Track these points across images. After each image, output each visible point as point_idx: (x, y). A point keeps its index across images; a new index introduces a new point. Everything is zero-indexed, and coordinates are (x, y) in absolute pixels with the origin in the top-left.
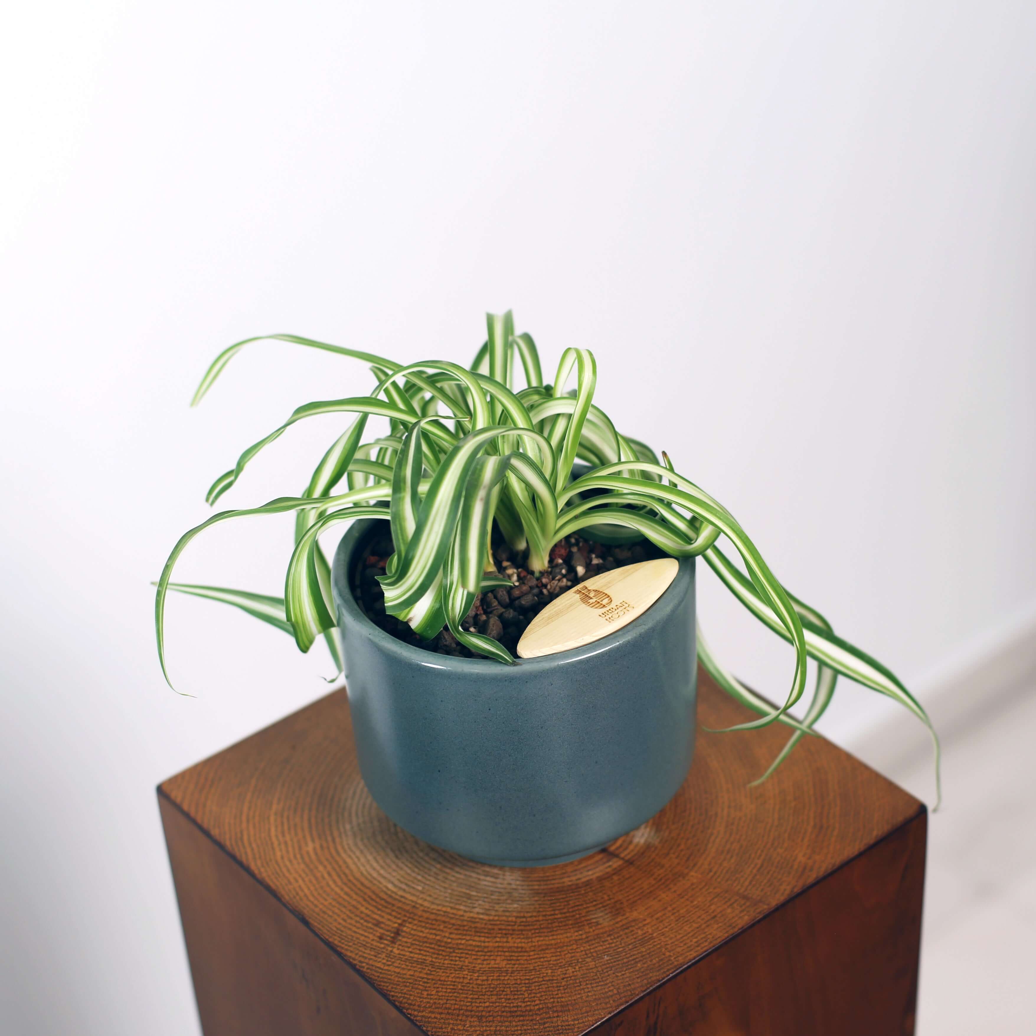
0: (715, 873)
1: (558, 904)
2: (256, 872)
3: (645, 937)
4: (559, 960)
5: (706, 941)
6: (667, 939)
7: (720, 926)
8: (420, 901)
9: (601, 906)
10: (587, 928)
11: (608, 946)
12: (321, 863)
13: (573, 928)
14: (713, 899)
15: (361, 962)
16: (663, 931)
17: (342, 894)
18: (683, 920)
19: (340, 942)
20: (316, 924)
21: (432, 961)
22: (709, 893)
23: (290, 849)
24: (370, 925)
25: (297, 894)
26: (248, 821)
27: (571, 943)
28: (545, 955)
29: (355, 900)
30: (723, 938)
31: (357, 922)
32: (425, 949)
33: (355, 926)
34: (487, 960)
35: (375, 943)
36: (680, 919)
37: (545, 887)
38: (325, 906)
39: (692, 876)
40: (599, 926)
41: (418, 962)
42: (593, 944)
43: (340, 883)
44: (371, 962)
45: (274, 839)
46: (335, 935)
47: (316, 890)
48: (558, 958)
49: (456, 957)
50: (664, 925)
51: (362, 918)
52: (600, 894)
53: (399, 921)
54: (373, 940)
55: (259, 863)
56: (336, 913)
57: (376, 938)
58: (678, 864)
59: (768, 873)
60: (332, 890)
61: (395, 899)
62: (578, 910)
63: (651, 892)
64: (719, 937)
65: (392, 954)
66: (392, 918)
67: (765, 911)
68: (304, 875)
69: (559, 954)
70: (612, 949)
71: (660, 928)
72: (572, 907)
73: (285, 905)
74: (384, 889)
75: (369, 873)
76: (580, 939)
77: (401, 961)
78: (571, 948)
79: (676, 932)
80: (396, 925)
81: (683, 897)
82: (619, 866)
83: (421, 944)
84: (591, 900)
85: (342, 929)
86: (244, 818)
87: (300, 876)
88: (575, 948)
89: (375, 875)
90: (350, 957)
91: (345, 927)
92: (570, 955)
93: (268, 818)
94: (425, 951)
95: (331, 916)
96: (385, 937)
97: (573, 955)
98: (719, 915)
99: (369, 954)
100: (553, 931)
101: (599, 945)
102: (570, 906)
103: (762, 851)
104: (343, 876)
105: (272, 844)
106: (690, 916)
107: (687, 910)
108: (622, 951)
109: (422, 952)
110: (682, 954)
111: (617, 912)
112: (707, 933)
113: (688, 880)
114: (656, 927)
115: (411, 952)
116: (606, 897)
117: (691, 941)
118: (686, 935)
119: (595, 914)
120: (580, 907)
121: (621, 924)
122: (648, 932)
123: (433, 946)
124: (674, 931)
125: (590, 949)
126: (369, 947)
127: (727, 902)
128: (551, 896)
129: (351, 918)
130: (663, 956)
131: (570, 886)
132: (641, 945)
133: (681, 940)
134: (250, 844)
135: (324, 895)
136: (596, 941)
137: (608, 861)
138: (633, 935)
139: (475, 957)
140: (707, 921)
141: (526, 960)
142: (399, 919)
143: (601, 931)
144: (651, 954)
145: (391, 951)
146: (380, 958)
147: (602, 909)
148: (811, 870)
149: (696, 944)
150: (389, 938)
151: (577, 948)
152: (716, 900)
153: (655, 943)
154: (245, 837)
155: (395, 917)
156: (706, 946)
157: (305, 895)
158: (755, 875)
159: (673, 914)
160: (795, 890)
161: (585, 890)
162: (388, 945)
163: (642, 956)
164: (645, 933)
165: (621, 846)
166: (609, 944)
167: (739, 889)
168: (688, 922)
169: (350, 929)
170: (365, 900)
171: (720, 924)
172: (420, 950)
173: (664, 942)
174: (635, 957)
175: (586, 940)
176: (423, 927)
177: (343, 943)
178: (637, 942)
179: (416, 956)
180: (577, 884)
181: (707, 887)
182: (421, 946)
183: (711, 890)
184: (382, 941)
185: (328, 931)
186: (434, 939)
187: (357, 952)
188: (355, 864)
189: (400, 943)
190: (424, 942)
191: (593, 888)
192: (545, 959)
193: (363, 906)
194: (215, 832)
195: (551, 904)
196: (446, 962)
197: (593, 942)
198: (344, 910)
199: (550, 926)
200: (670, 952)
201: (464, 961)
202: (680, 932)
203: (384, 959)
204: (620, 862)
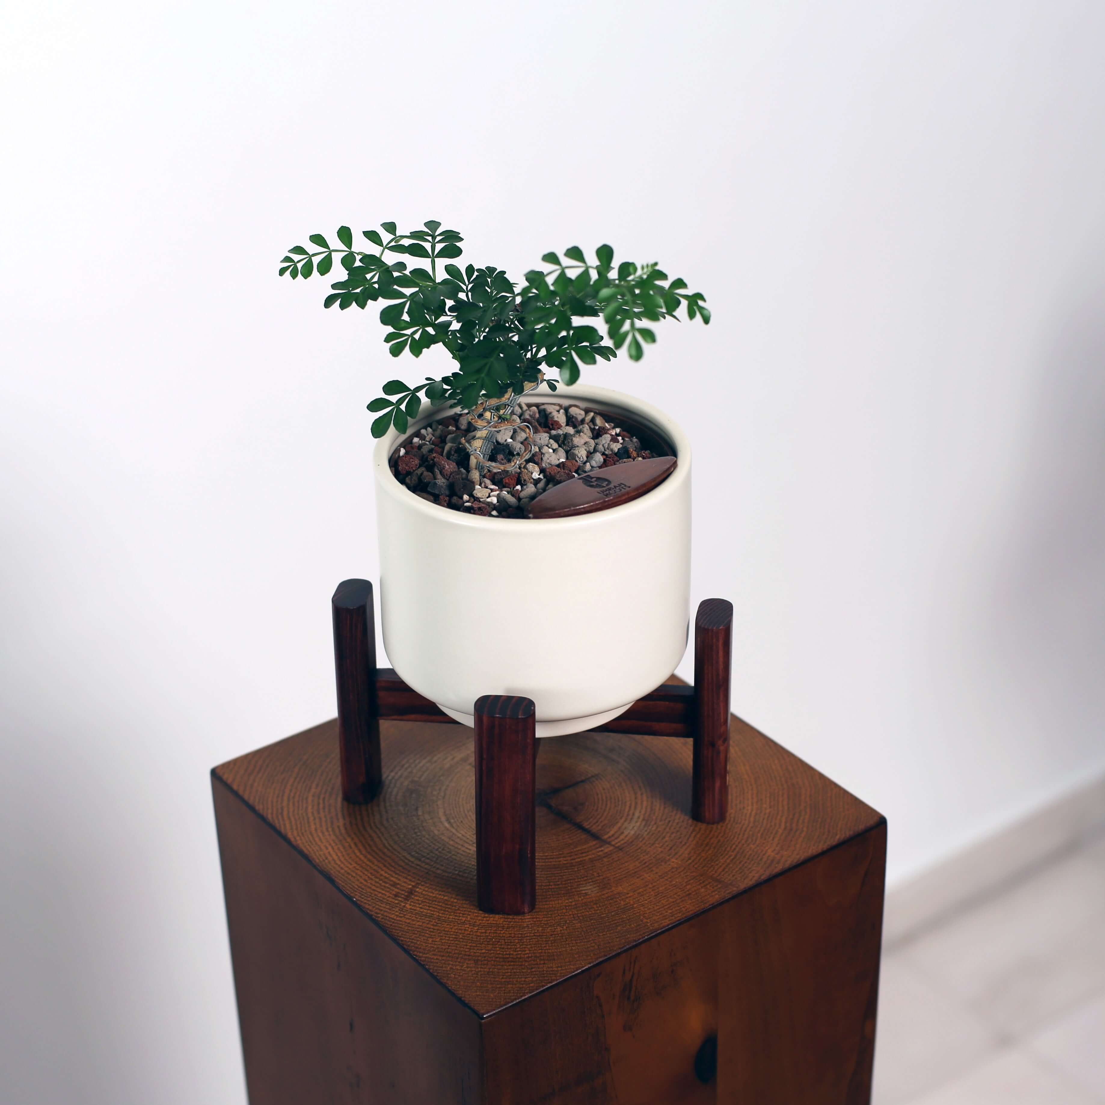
0: (693, 861)
1: (554, 878)
2: (292, 840)
3: (627, 907)
4: (550, 920)
5: (679, 913)
6: (646, 909)
7: (694, 902)
8: (434, 870)
9: (590, 881)
10: (576, 898)
11: (593, 912)
12: (349, 836)
13: (564, 896)
14: (690, 880)
15: (376, 913)
16: (643, 903)
17: (365, 860)
18: (661, 895)
19: (360, 897)
20: (340, 882)
21: (439, 916)
22: (686, 876)
23: (324, 824)
24: (387, 885)
25: (327, 858)
26: (289, 800)
27: (562, 908)
28: (537, 916)
29: (376, 865)
30: (695, 911)
31: (376, 882)
32: (434, 906)
33: (375, 885)
34: (487, 917)
35: (391, 900)
36: (658, 894)
37: (544, 864)
38: (350, 869)
39: (673, 862)
40: (588, 897)
41: (427, 915)
42: (580, 910)
43: (364, 852)
44: (385, 914)
45: (310, 815)
46: (356, 891)
47: (343, 856)
48: (549, 919)
49: (460, 913)
50: (644, 898)
51: (381, 880)
52: (591, 872)
53: (413, 884)
54: (389, 897)
55: (295, 833)
56: (359, 875)
57: (391, 896)
58: (662, 852)
59: (740, 863)
60: (357, 856)
61: (411, 866)
62: (571, 883)
63: (635, 872)
64: (692, 910)
65: (405, 908)
66: (407, 881)
67: (735, 892)
68: (333, 845)
69: (550, 916)
70: (597, 915)
71: (641, 901)
72: (565, 881)
73: (315, 866)
74: (403, 858)
75: (390, 845)
76: (569, 906)
77: (412, 914)
78: (561, 912)
79: (654, 904)
80: (410, 887)
81: (663, 878)
82: (610, 851)
83: (430, 902)
84: (583, 876)
85: (363, 887)
86: (285, 798)
87: (330, 844)
88: (564, 912)
89: (396, 847)
90: (368, 909)
91: (365, 886)
92: (559, 917)
93: (307, 798)
94: (434, 908)
95: (354, 877)
96: (400, 895)
97: (562, 917)
98: (693, 894)
99: (385, 908)
100: (547, 898)
101: (586, 910)
102: (563, 880)
103: (737, 846)
104: (367, 846)
105: (308, 819)
106: (667, 893)
107: (666, 888)
108: (605, 916)
109: (431, 908)
110: (657, 922)
111: (604, 886)
112: (681, 907)
113: (669, 865)
114: (636, 899)
115: (421, 908)
116: (595, 874)
117: (667, 912)
118: (663, 907)
119: (585, 886)
120: (572, 881)
121: (606, 895)
122: (629, 903)
123: (440, 904)
124: (652, 903)
125: (578, 913)
126: (385, 902)
127: (701, 883)
128: (547, 871)
129: (372, 879)
130: (641, 922)
131: (565, 864)
132: (623, 913)
133: (658, 911)
134: (289, 818)
135: (350, 861)
136: (584, 908)
137: (601, 846)
138: (616, 905)
139: (477, 914)
140: (682, 898)
141: (521, 919)
142: (413, 882)
143: (589, 900)
144: (630, 920)
145: (404, 906)
146: (394, 911)
147: (591, 883)
148: (778, 863)
149: (671, 915)
150: (403, 896)
151: (567, 912)
152: (692, 881)
153: (635, 912)
154: (285, 813)
155: (410, 880)
156: (679, 916)
157: (333, 860)
158: (729, 864)
159: (653, 890)
160: (762, 878)
161: (578, 868)
162: (401, 901)
163: (622, 922)
164: (627, 904)
165: (613, 835)
166: (594, 910)
167: (714, 874)
168: (666, 898)
169: (370, 888)
170: (385, 866)
171: (694, 900)
172: (429, 907)
173: (643, 911)
174: (616, 922)
175: (575, 906)
176: (434, 889)
177: (363, 898)
178: (620, 911)
179: (425, 911)
180: (572, 863)
181: (685, 871)
182: (431, 904)
183: (688, 874)
184: (397, 898)
185: (351, 888)
186: (443, 899)
187: (374, 905)
188: (379, 837)
189: (413, 900)
190: (433, 901)
191: (585, 867)
192: (538, 919)
193: (383, 870)
194: (259, 807)
195: (547, 877)
196: (451, 917)
197: (581, 908)
198: (366, 873)
199: (544, 894)
200: (647, 919)
201: (467, 917)
202: (658, 904)
203: (397, 912)
204: (611, 848)
